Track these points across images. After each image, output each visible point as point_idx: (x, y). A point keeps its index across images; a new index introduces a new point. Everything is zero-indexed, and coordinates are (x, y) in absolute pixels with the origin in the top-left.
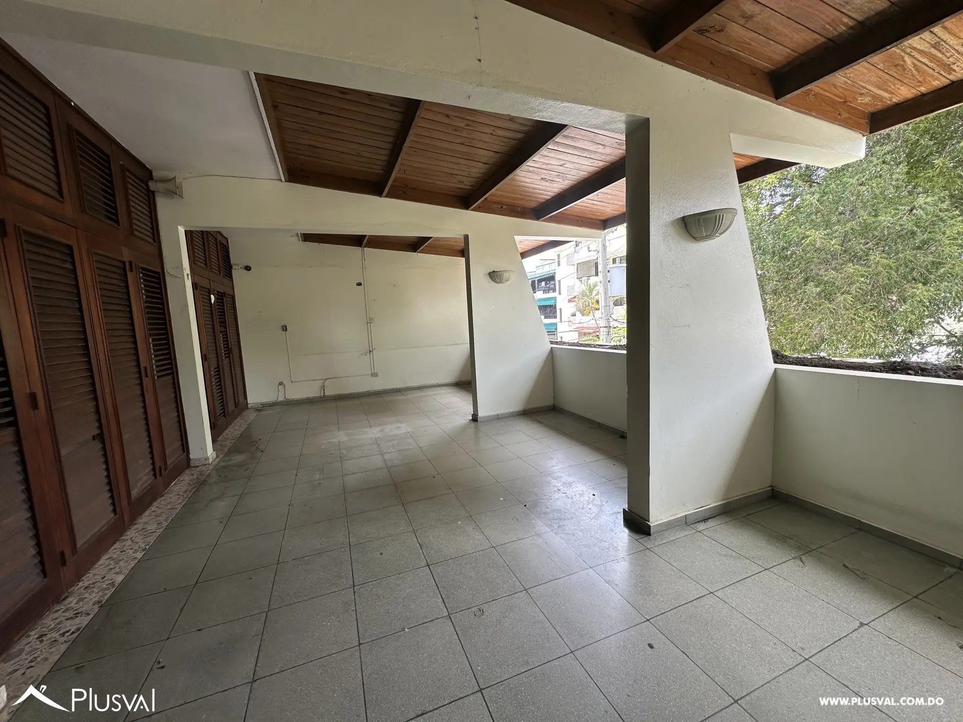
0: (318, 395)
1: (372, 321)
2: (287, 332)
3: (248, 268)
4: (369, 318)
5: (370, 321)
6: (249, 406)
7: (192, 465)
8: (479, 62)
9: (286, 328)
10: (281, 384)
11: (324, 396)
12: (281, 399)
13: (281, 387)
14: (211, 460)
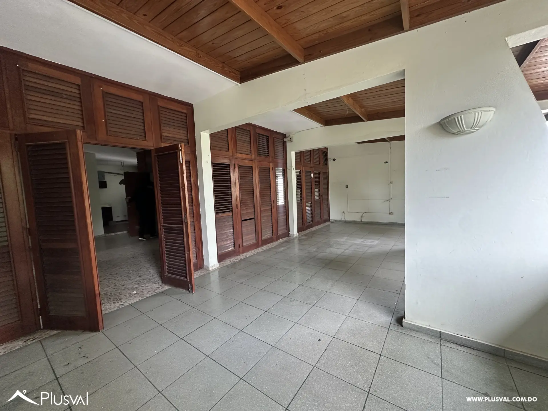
0: (360, 220)
1: (392, 183)
2: (348, 188)
3: (334, 160)
4: (391, 181)
5: (391, 183)
6: (330, 220)
7: (290, 236)
8: (305, 91)
9: (348, 186)
10: (343, 212)
11: (362, 221)
12: (343, 219)
13: (343, 214)
14: (295, 236)
